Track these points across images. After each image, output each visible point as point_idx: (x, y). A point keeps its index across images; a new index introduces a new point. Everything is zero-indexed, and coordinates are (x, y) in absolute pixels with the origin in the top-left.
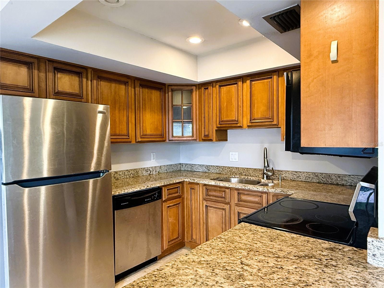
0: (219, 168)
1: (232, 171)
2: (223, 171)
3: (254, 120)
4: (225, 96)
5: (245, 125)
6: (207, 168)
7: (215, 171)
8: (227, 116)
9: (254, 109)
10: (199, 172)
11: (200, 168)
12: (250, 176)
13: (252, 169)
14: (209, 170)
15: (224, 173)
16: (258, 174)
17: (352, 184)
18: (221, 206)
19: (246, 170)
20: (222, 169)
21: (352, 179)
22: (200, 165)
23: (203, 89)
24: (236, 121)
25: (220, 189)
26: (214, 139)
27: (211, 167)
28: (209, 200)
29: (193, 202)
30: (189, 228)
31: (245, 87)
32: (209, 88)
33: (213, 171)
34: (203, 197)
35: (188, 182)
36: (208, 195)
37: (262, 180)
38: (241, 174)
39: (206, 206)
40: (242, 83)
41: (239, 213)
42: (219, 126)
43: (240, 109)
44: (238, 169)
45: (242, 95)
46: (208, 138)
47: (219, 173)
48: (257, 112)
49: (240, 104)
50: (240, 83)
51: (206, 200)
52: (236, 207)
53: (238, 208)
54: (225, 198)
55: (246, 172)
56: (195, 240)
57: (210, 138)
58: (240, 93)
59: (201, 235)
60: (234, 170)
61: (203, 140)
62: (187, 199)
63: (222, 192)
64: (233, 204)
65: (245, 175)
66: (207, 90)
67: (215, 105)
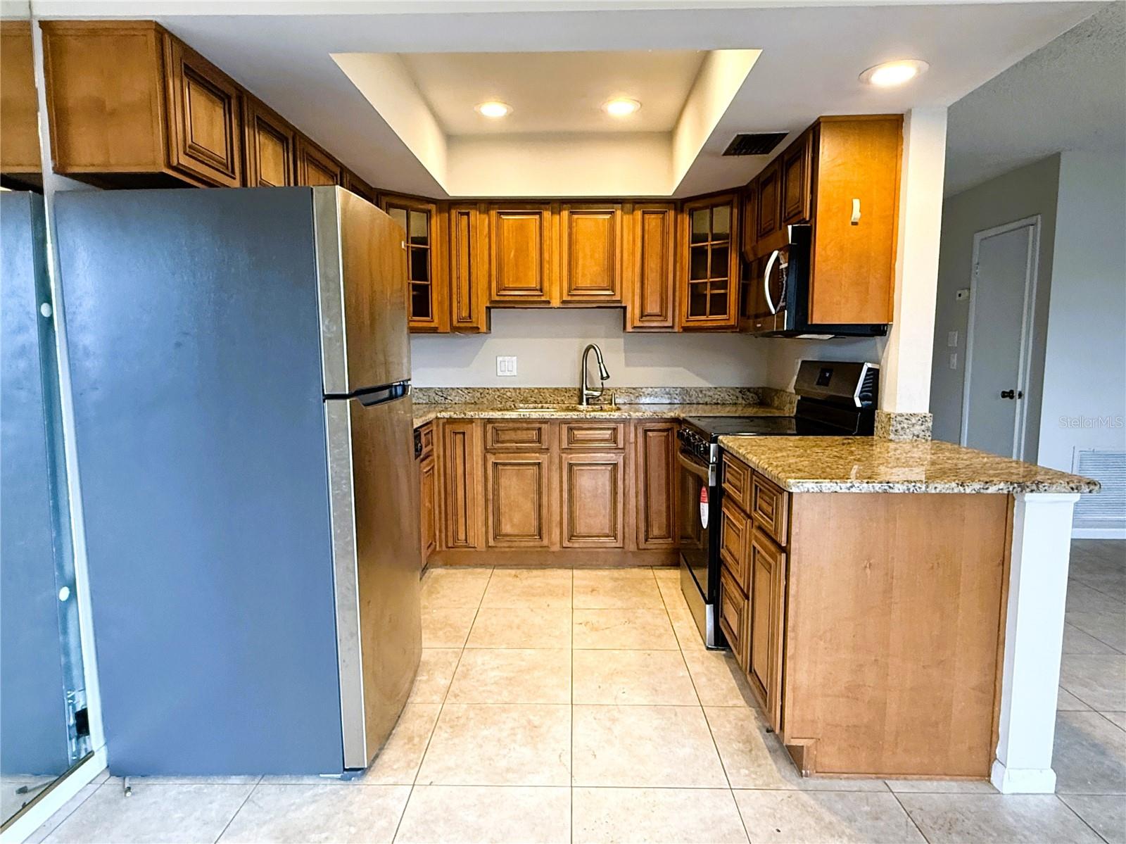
0: (471, 391)
1: (505, 396)
2: (482, 398)
3: (575, 289)
4: (511, 236)
5: (556, 302)
6: (441, 395)
7: (463, 399)
8: (517, 279)
9: (576, 268)
10: (419, 404)
11: (421, 396)
12: (546, 403)
13: (551, 388)
14: (446, 398)
15: (485, 402)
16: (563, 398)
17: (719, 402)
18: (532, 458)
19: (536, 391)
20: (481, 394)
21: (719, 393)
22: (421, 389)
23: (454, 212)
24: (537, 290)
25: (530, 426)
26: (483, 328)
27: (451, 391)
28: (501, 451)
29: (459, 461)
30: (446, 520)
31: (556, 223)
32: (473, 213)
33: (457, 398)
34: (486, 448)
35: (445, 420)
36: (498, 442)
37: (581, 407)
38: (525, 401)
39: (496, 464)
40: (552, 213)
41: (571, 465)
42: (497, 298)
43: (546, 266)
44: (518, 391)
45: (551, 239)
46: (470, 325)
47: (472, 404)
48: (584, 275)
49: (546, 256)
50: (547, 214)
51: (494, 452)
52: (564, 456)
53: (570, 456)
54: (539, 441)
55: (538, 395)
56: (466, 540)
57: (475, 325)
58: (546, 233)
59: (480, 527)
60: (508, 394)
61: (455, 329)
62: (442, 459)
63: (531, 432)
64: (555, 450)
65: (536, 402)
66: (466, 217)
67: (486, 253)
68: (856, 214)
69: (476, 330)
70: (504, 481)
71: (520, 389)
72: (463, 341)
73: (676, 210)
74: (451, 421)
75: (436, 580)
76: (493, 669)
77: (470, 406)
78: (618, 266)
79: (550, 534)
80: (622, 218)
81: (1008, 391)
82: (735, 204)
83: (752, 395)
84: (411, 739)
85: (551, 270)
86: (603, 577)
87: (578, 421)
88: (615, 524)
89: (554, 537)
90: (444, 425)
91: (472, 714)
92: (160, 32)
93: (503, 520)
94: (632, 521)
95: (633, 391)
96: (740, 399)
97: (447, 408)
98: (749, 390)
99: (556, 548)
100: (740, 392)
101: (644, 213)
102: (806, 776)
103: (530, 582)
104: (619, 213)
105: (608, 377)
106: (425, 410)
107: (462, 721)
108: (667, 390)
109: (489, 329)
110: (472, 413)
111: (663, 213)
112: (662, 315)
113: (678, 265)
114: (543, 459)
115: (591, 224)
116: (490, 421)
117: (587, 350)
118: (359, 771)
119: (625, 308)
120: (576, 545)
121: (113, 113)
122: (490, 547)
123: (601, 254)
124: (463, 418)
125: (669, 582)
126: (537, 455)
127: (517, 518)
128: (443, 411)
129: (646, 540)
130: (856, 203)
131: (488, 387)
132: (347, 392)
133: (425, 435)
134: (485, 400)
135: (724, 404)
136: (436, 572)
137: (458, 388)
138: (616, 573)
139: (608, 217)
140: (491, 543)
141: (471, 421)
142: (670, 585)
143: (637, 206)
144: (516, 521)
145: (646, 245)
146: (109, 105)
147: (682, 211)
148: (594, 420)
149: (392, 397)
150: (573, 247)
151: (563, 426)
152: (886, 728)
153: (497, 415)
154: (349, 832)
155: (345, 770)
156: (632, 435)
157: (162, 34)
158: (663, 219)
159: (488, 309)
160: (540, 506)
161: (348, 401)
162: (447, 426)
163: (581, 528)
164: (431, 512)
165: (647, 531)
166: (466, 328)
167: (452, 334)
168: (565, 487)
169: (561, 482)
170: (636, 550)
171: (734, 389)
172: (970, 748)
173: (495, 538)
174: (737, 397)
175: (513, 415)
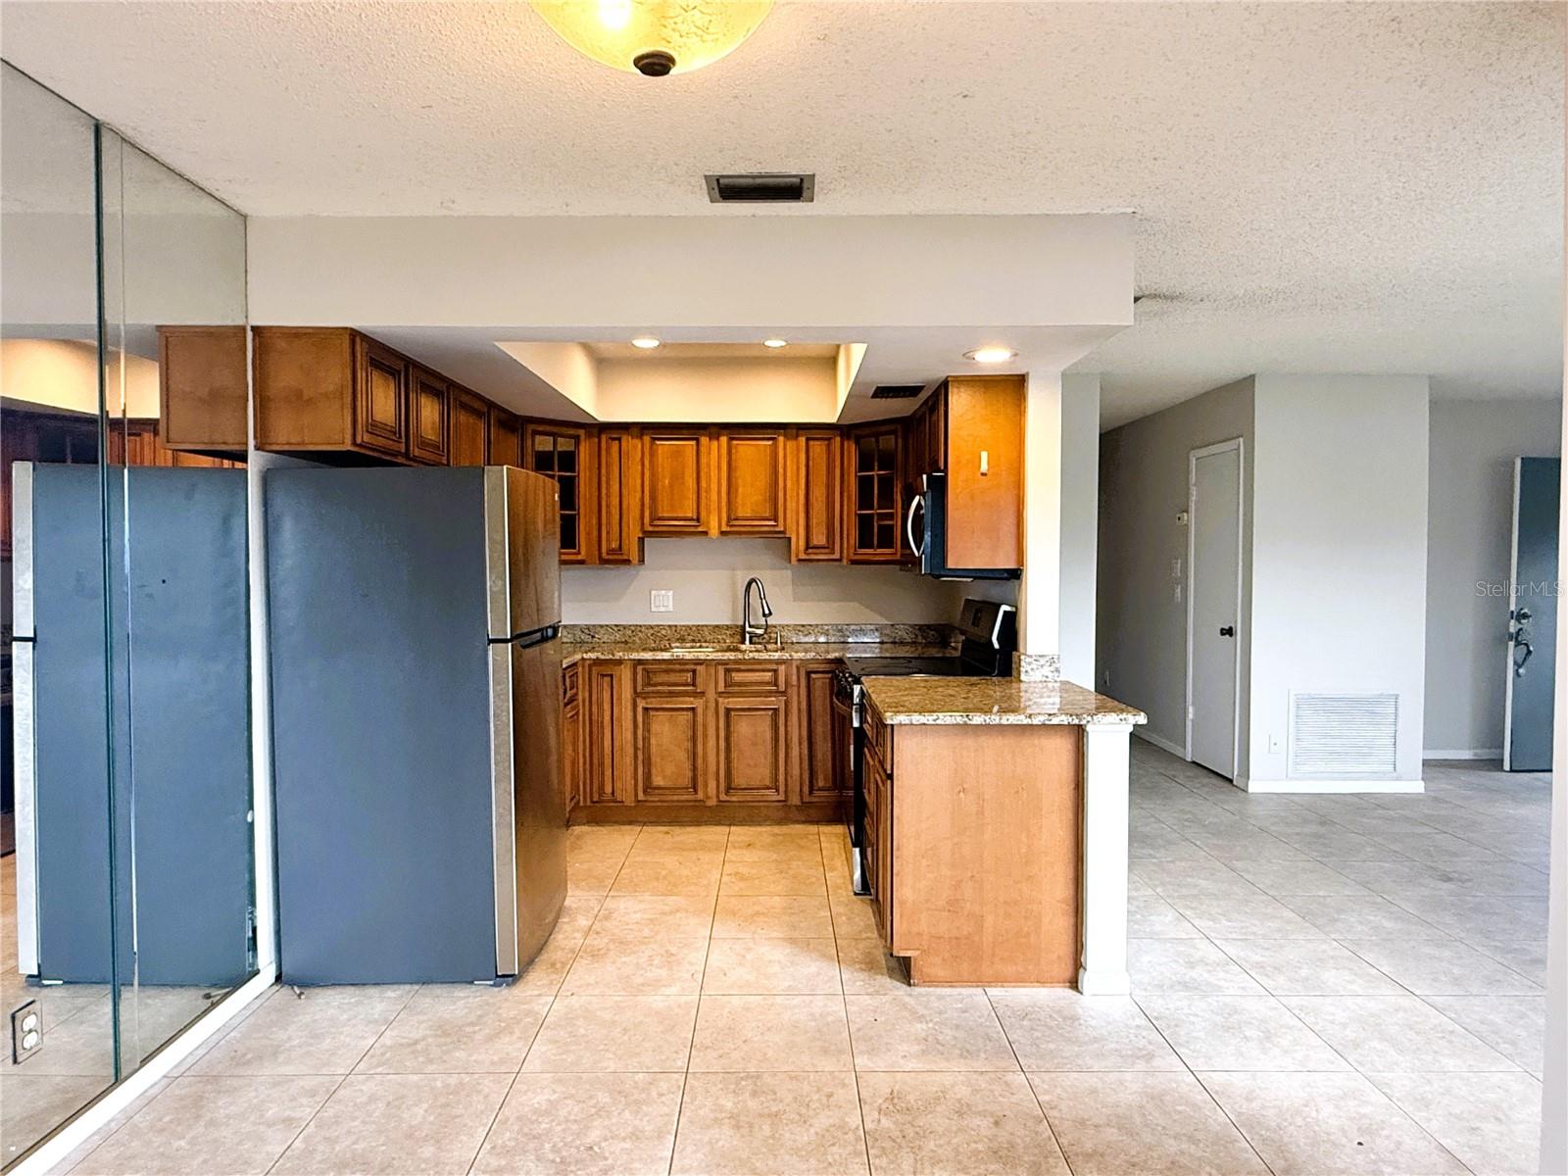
0: (622, 629)
1: (659, 635)
2: (634, 637)
3: (735, 520)
4: (666, 463)
5: (714, 532)
7: (612, 638)
8: (673, 508)
9: (736, 497)
10: (567, 644)
11: (566, 634)
12: (705, 642)
13: (710, 626)
14: (594, 637)
15: (637, 642)
16: (724, 636)
17: (897, 641)
18: (686, 703)
19: (694, 629)
20: (633, 632)
23: (604, 438)
24: (693, 520)
25: (683, 667)
26: (634, 558)
27: (599, 629)
28: (651, 695)
29: (607, 706)
30: (591, 773)
31: (715, 450)
32: (624, 438)
33: (606, 637)
34: (635, 691)
35: (591, 662)
36: (649, 685)
37: (743, 647)
38: (682, 640)
39: (646, 709)
40: (710, 440)
41: (728, 711)
42: (650, 529)
43: (703, 494)
44: (674, 629)
45: (709, 465)
46: (620, 557)
47: (622, 642)
48: (743, 505)
49: (703, 484)
50: (704, 440)
51: (645, 696)
52: (720, 700)
53: (727, 700)
54: (694, 685)
55: (696, 634)
56: (613, 793)
57: (626, 558)
58: (704, 460)
59: (628, 778)
60: (663, 632)
61: (604, 562)
62: (587, 703)
63: (685, 674)
64: (711, 695)
65: (693, 641)
66: (617, 442)
67: (639, 481)
68: (984, 467)
69: (627, 562)
70: (655, 727)
71: (676, 626)
72: (612, 574)
73: (842, 436)
74: (597, 662)
75: (579, 837)
76: (635, 912)
77: (620, 645)
78: (781, 495)
79: (706, 786)
80: (785, 446)
81: (1227, 628)
82: (900, 434)
83: (932, 633)
84: (553, 965)
85: (708, 499)
86: (764, 833)
87: (736, 662)
88: (776, 775)
89: (711, 790)
90: (590, 666)
91: (612, 947)
92: (354, 334)
93: (654, 771)
94: (795, 771)
95: (802, 629)
96: (920, 637)
97: (594, 648)
98: (929, 627)
99: (712, 802)
100: (919, 629)
101: (808, 440)
102: (914, 985)
103: (682, 838)
104: (781, 439)
105: (770, 614)
106: (570, 649)
107: (602, 952)
108: (839, 627)
109: (642, 561)
110: (621, 654)
111: (829, 439)
112: (829, 547)
113: (845, 494)
114: (698, 703)
115: (750, 451)
116: (640, 662)
117: (749, 585)
118: (511, 979)
119: (789, 539)
120: (734, 799)
121: (310, 400)
122: (639, 801)
123: (763, 480)
124: (611, 659)
125: (833, 838)
126: (692, 699)
127: (670, 769)
128: (589, 651)
129: (811, 792)
130: (984, 455)
131: (641, 623)
132: (509, 637)
133: (570, 677)
134: (637, 639)
135: (902, 643)
136: (577, 829)
137: (607, 626)
138: (776, 829)
139: (770, 443)
140: (641, 796)
141: (620, 662)
142: (834, 839)
143: (801, 432)
144: (668, 772)
145: (811, 472)
146: (306, 395)
147: (849, 439)
148: (755, 661)
149: (545, 639)
150: (733, 474)
151: (720, 667)
152: (984, 939)
153: (648, 656)
154: (499, 1025)
155: (497, 976)
156: (795, 678)
157: (355, 336)
158: (828, 446)
159: (641, 541)
160: (695, 754)
161: (510, 644)
162: (594, 668)
163: (739, 780)
164: (574, 763)
165: (811, 782)
166: (616, 559)
167: (600, 566)
168: (722, 734)
169: (717, 729)
170: (800, 804)
171: (913, 626)
172: (1059, 957)
173: (645, 792)
174: (917, 636)
175: (666, 656)
